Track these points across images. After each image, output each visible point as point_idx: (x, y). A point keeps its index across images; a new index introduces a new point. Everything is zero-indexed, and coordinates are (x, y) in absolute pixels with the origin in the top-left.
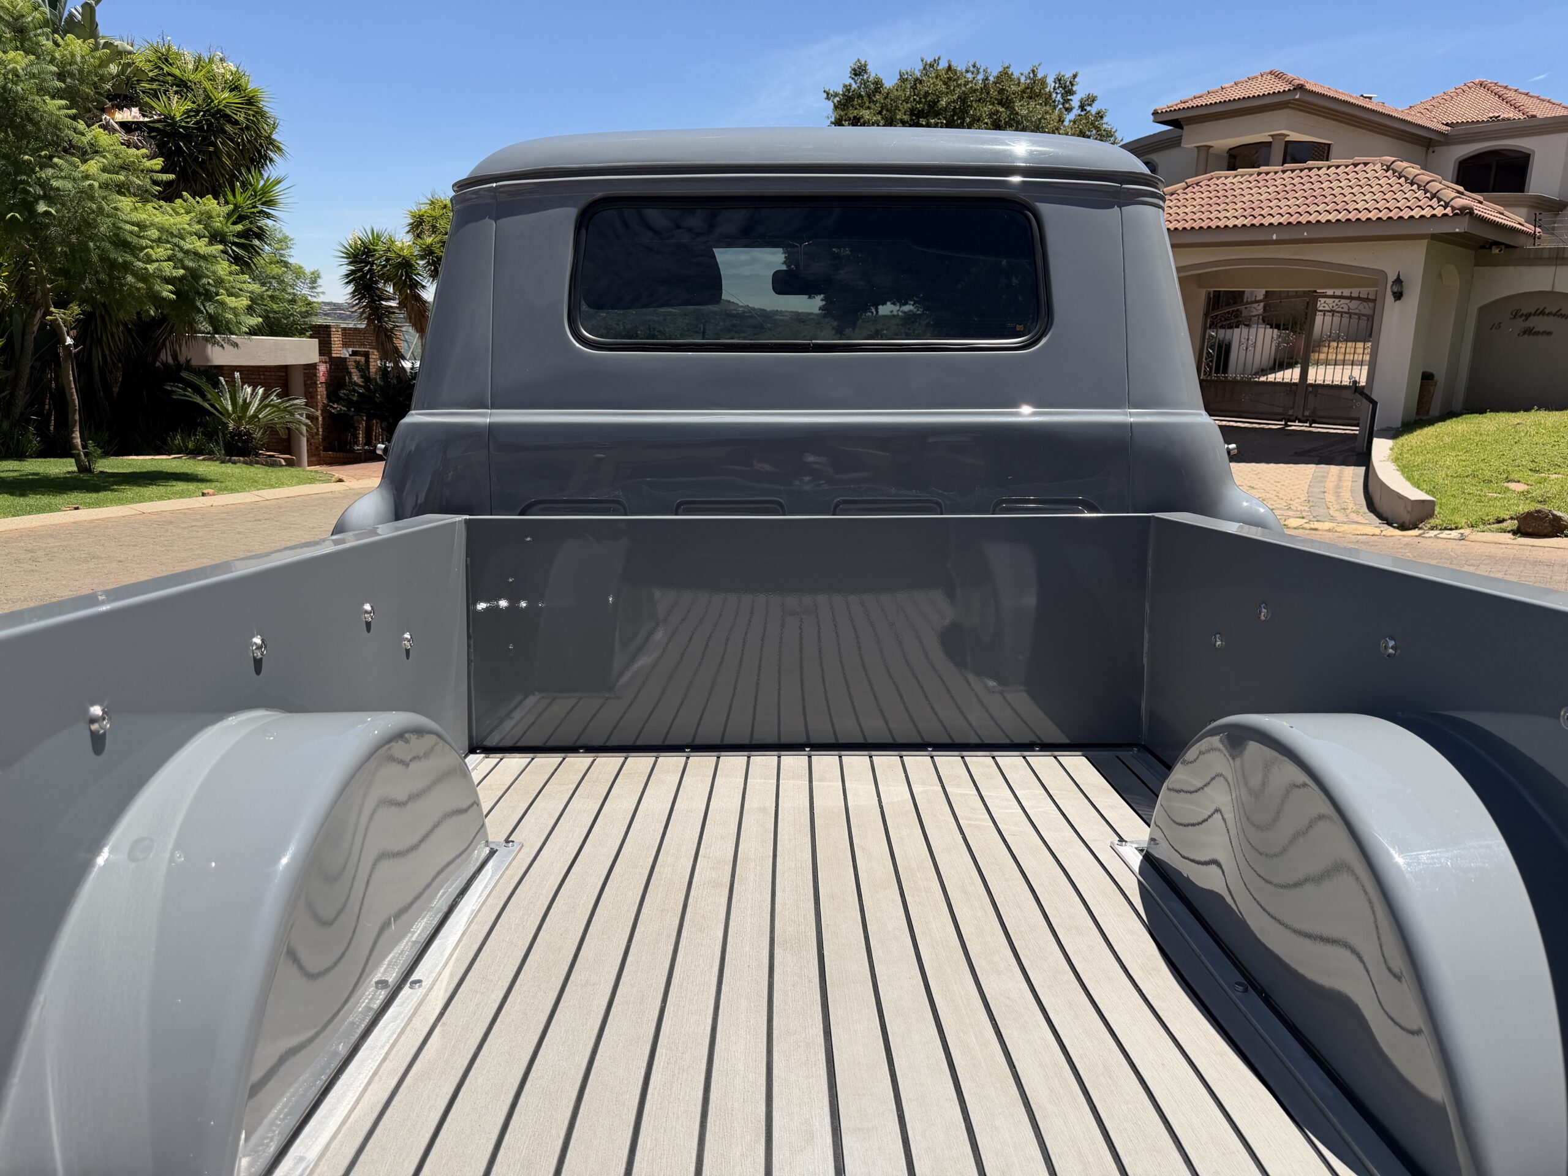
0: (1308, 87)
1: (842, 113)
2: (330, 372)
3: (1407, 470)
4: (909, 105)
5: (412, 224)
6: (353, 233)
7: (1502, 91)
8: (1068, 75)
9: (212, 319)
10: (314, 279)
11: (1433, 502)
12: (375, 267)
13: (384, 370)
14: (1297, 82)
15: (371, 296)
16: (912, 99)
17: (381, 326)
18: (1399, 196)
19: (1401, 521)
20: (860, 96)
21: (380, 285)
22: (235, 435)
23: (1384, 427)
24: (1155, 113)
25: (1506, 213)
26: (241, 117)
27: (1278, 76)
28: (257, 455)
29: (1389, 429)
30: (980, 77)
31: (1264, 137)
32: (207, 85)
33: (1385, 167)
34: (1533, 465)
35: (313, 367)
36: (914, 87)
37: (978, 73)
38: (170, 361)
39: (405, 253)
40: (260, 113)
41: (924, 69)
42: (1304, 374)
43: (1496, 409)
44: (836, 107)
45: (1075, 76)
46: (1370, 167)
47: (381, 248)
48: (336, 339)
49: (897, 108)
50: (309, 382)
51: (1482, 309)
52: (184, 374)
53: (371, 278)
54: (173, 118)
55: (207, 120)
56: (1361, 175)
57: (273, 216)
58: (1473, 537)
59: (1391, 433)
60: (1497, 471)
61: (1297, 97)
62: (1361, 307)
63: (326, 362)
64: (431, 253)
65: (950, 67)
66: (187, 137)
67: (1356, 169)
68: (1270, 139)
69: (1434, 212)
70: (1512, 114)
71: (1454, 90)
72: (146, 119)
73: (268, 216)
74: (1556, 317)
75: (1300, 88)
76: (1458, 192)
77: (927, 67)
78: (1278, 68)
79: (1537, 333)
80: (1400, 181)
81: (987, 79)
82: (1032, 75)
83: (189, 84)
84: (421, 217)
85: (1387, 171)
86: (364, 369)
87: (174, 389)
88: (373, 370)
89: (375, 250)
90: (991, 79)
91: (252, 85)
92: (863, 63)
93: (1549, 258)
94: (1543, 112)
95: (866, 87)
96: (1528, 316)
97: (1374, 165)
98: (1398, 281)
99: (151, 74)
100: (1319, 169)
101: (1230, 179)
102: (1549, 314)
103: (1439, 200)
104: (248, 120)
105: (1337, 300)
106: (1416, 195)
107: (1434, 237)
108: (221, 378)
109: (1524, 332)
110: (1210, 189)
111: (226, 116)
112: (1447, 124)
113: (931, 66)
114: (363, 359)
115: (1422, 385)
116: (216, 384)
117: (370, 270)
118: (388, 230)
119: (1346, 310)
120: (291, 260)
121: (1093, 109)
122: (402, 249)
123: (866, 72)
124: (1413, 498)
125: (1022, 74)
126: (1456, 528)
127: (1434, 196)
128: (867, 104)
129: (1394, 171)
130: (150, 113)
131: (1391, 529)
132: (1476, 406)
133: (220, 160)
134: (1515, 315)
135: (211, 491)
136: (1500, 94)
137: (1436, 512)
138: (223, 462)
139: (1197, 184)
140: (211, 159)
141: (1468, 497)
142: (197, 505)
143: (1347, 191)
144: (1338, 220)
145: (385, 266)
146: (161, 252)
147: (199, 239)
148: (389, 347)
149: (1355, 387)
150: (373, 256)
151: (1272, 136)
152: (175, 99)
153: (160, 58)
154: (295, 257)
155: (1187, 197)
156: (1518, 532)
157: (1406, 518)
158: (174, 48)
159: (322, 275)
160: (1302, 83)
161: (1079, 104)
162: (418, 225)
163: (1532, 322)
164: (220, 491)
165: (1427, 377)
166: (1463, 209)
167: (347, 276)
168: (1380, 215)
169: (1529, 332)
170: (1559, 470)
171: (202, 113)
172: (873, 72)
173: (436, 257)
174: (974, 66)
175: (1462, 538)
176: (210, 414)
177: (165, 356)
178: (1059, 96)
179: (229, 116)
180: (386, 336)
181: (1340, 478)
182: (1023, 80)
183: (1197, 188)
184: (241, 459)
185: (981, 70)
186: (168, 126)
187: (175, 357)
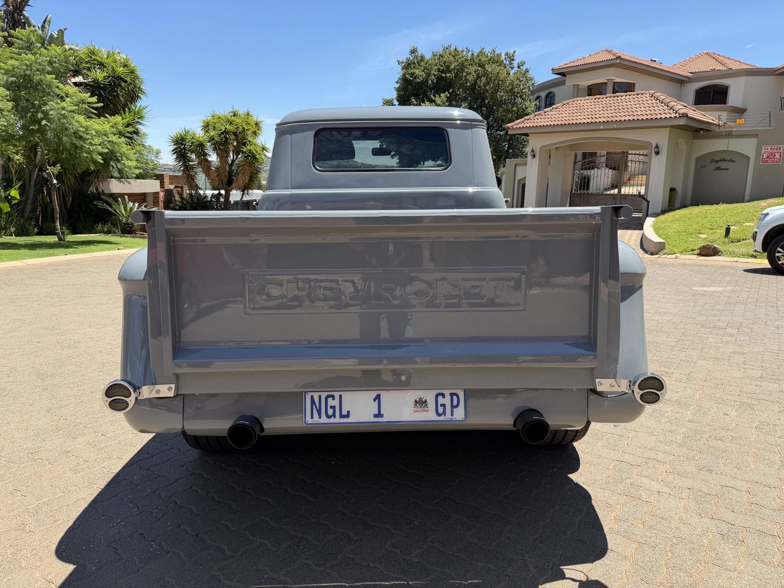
0: (623, 57)
1: (406, 71)
2: (165, 195)
3: (657, 230)
4: (437, 67)
5: (204, 126)
6: (176, 130)
7: (717, 57)
8: (511, 52)
9: (120, 171)
10: (158, 153)
11: (664, 243)
12: (186, 146)
13: (191, 195)
14: (618, 55)
15: (184, 160)
16: (438, 64)
17: (189, 174)
18: (656, 108)
19: (651, 252)
20: (414, 63)
21: (189, 155)
22: (126, 224)
23: (653, 212)
24: (553, 70)
25: (706, 115)
26: (128, 79)
27: (610, 52)
28: (135, 234)
29: (655, 213)
30: (470, 54)
31: (604, 80)
32: (113, 65)
33: (650, 96)
34: (710, 227)
35: (157, 193)
36: (439, 59)
37: (469, 52)
38: (95, 191)
39: (201, 139)
40: (137, 77)
41: (444, 50)
42: (620, 191)
43: (703, 204)
44: (403, 68)
45: (514, 52)
46: (644, 95)
47: (189, 137)
48: (167, 180)
49: (431, 68)
50: (155, 201)
51: (698, 159)
52: (103, 197)
53: (184, 151)
54: (98, 80)
55: (113, 81)
56: (640, 99)
57: (142, 124)
58: (681, 257)
59: (656, 215)
60: (695, 229)
61: (618, 62)
62: (644, 159)
63: (163, 191)
64: (213, 139)
65: (456, 49)
66: (104, 89)
67: (638, 97)
68: (606, 81)
69: (671, 116)
70: (720, 67)
71: (694, 56)
72: (86, 81)
73: (141, 124)
74: (730, 162)
75: (619, 57)
76: (684, 106)
77: (445, 49)
78: (609, 49)
79: (722, 169)
80: (657, 102)
81: (473, 55)
82: (493, 52)
83: (105, 64)
84: (208, 123)
85: (651, 97)
86: (181, 194)
87: (98, 203)
88: (185, 195)
89: (186, 138)
90: (475, 54)
91: (133, 64)
92: (415, 47)
93: (725, 135)
94: (735, 66)
95: (417, 59)
96: (717, 162)
97: (646, 94)
98: (657, 147)
99: (87, 60)
100: (622, 96)
101: (583, 101)
102: (727, 160)
103: (674, 110)
104: (131, 80)
105: (633, 156)
106: (663, 108)
107: (672, 127)
108: (119, 199)
109: (716, 169)
110: (573, 106)
111: (121, 78)
112: (691, 73)
113: (447, 48)
114: (180, 189)
115: (670, 194)
116: (117, 201)
117: (184, 148)
118: (192, 129)
119: (637, 160)
120: (146, 144)
121: (524, 68)
122: (199, 138)
123: (417, 52)
124: (656, 241)
125: (489, 52)
126: (674, 254)
127: (671, 108)
128: (417, 67)
129: (655, 97)
130: (87, 78)
131: (647, 255)
132: (695, 203)
133: (119, 99)
134: (712, 161)
135: (122, 248)
136: (716, 58)
137: (666, 247)
138: (121, 237)
139: (568, 104)
140: (115, 98)
141: (681, 240)
142: (117, 254)
143: (633, 106)
144: (629, 120)
145: (191, 146)
146: (97, 141)
147: (114, 135)
148: (193, 184)
149: (640, 195)
150: (185, 141)
151: (607, 80)
152: (98, 71)
153: (91, 53)
154: (148, 142)
155: (563, 110)
156: (700, 254)
157: (653, 250)
158: (97, 48)
159: (162, 151)
160: (620, 55)
161: (517, 65)
162: (206, 127)
163: (720, 164)
164: (126, 247)
165: (672, 190)
166: (683, 114)
167: (173, 151)
168: (648, 117)
169: (718, 169)
170: (722, 228)
171: (111, 78)
172: (420, 52)
173: (216, 141)
174: (467, 49)
175: (676, 258)
176: (115, 215)
177: (92, 189)
178: (508, 62)
179: (123, 78)
180: (192, 178)
181: (631, 235)
182: (489, 55)
183: (568, 105)
184: (129, 235)
185: (470, 50)
186: (96, 83)
187: (97, 189)
